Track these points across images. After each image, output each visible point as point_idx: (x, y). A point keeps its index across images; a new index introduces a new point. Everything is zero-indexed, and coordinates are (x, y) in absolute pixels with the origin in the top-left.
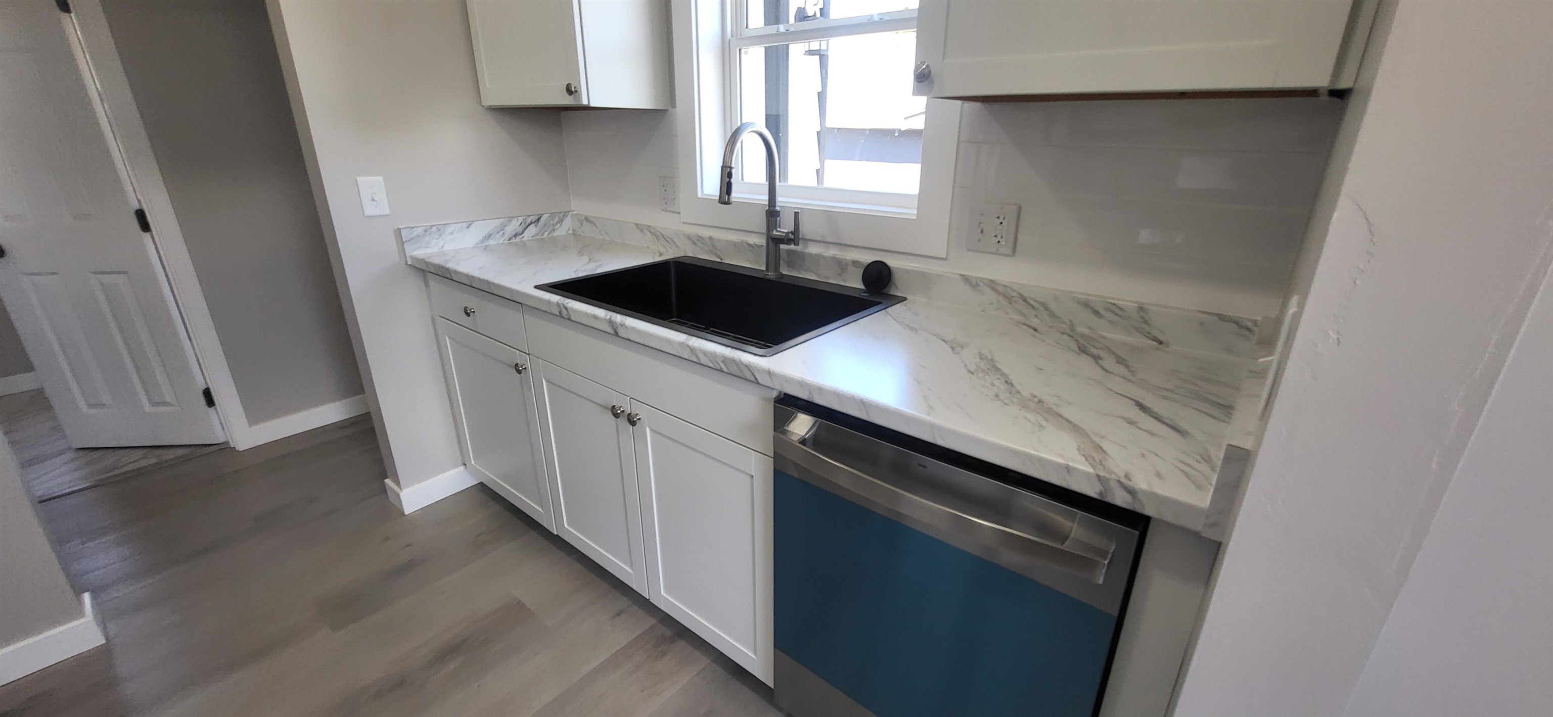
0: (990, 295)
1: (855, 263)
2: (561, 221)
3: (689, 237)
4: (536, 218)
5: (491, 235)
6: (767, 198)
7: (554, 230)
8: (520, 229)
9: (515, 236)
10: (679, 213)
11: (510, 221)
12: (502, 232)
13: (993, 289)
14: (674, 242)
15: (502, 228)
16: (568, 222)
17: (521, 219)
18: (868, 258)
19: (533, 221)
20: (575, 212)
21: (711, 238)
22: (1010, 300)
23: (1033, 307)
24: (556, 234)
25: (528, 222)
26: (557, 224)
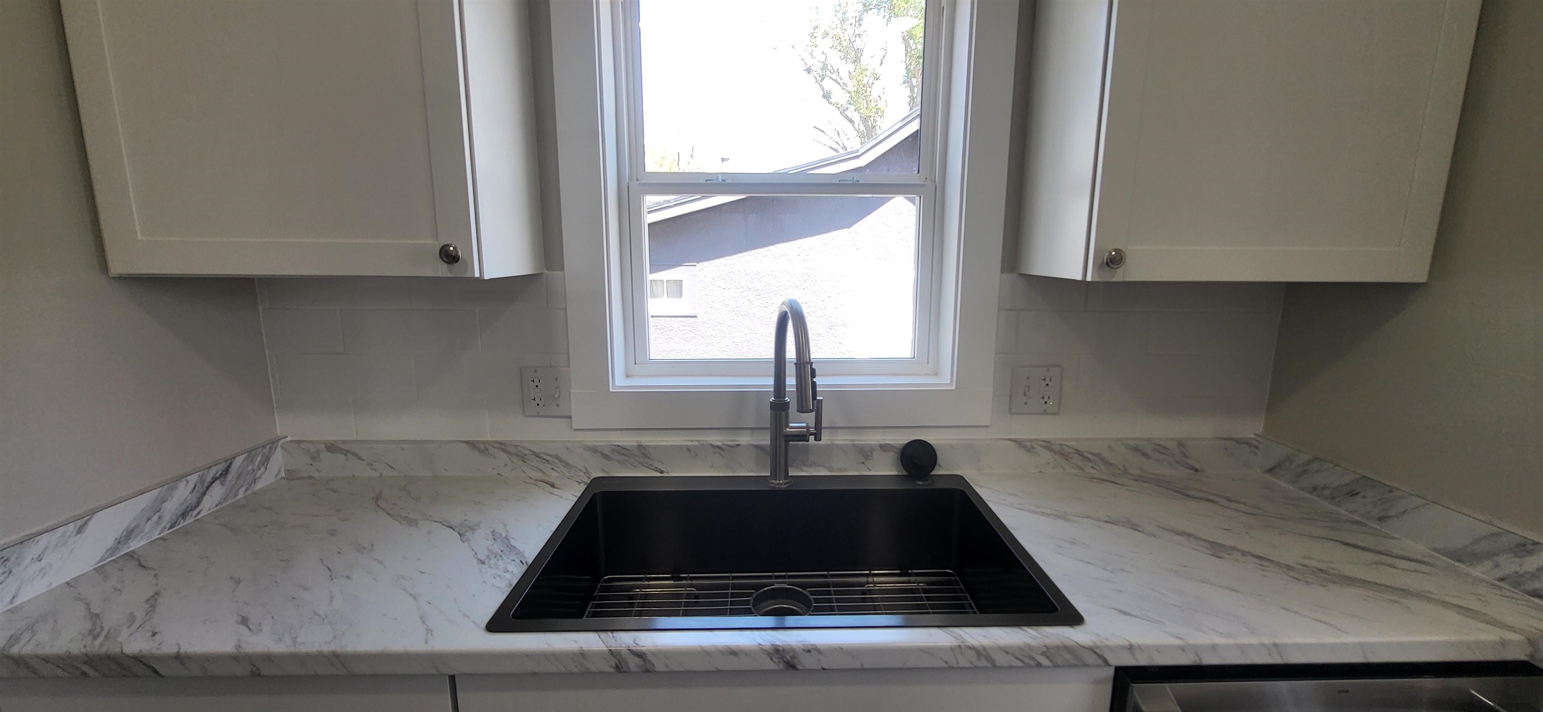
0: (1046, 455)
1: (884, 447)
2: (266, 460)
3: (594, 450)
4: (222, 466)
5: (133, 530)
6: (770, 381)
7: (254, 481)
8: (192, 500)
9: (184, 515)
10: (570, 417)
11: (174, 488)
12: (155, 518)
13: (1051, 450)
14: (561, 461)
15: (157, 508)
16: (278, 459)
17: (193, 479)
18: (902, 439)
19: (218, 475)
20: (288, 439)
21: (640, 447)
22: (1066, 456)
23: (1089, 459)
24: (259, 486)
25: (209, 479)
26: (259, 468)
